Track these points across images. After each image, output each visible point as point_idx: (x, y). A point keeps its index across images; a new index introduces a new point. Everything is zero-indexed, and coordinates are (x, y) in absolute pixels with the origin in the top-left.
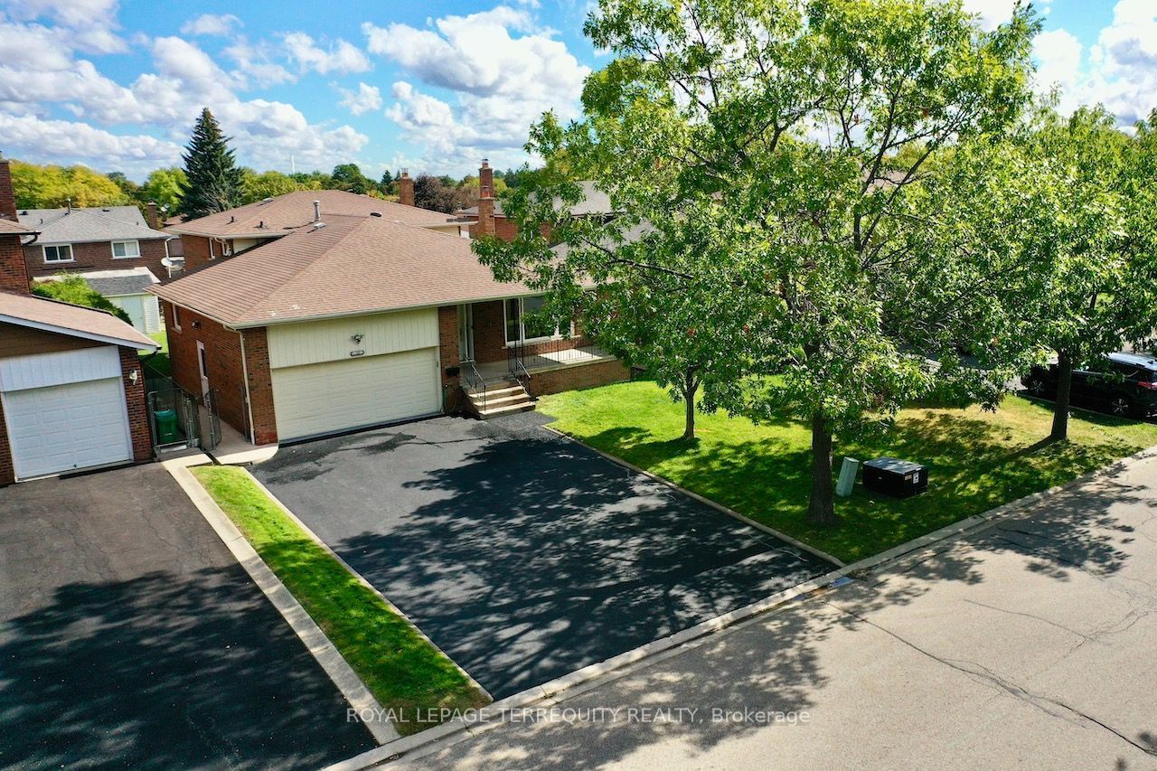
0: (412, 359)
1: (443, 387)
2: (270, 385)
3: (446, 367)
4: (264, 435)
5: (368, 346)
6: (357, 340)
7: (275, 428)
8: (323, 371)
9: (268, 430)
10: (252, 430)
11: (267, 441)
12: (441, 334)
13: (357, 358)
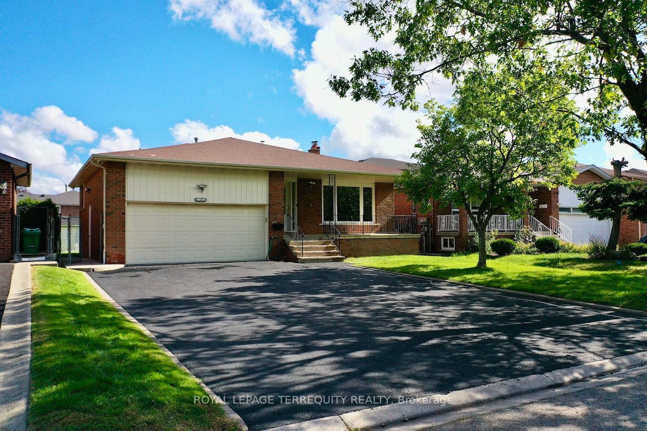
0: (246, 212)
1: (270, 238)
2: (124, 214)
3: (273, 223)
4: (114, 256)
5: (211, 196)
6: (201, 188)
7: (124, 251)
8: (172, 211)
9: (118, 252)
10: (105, 250)
11: (116, 261)
12: (270, 195)
13: (200, 204)
